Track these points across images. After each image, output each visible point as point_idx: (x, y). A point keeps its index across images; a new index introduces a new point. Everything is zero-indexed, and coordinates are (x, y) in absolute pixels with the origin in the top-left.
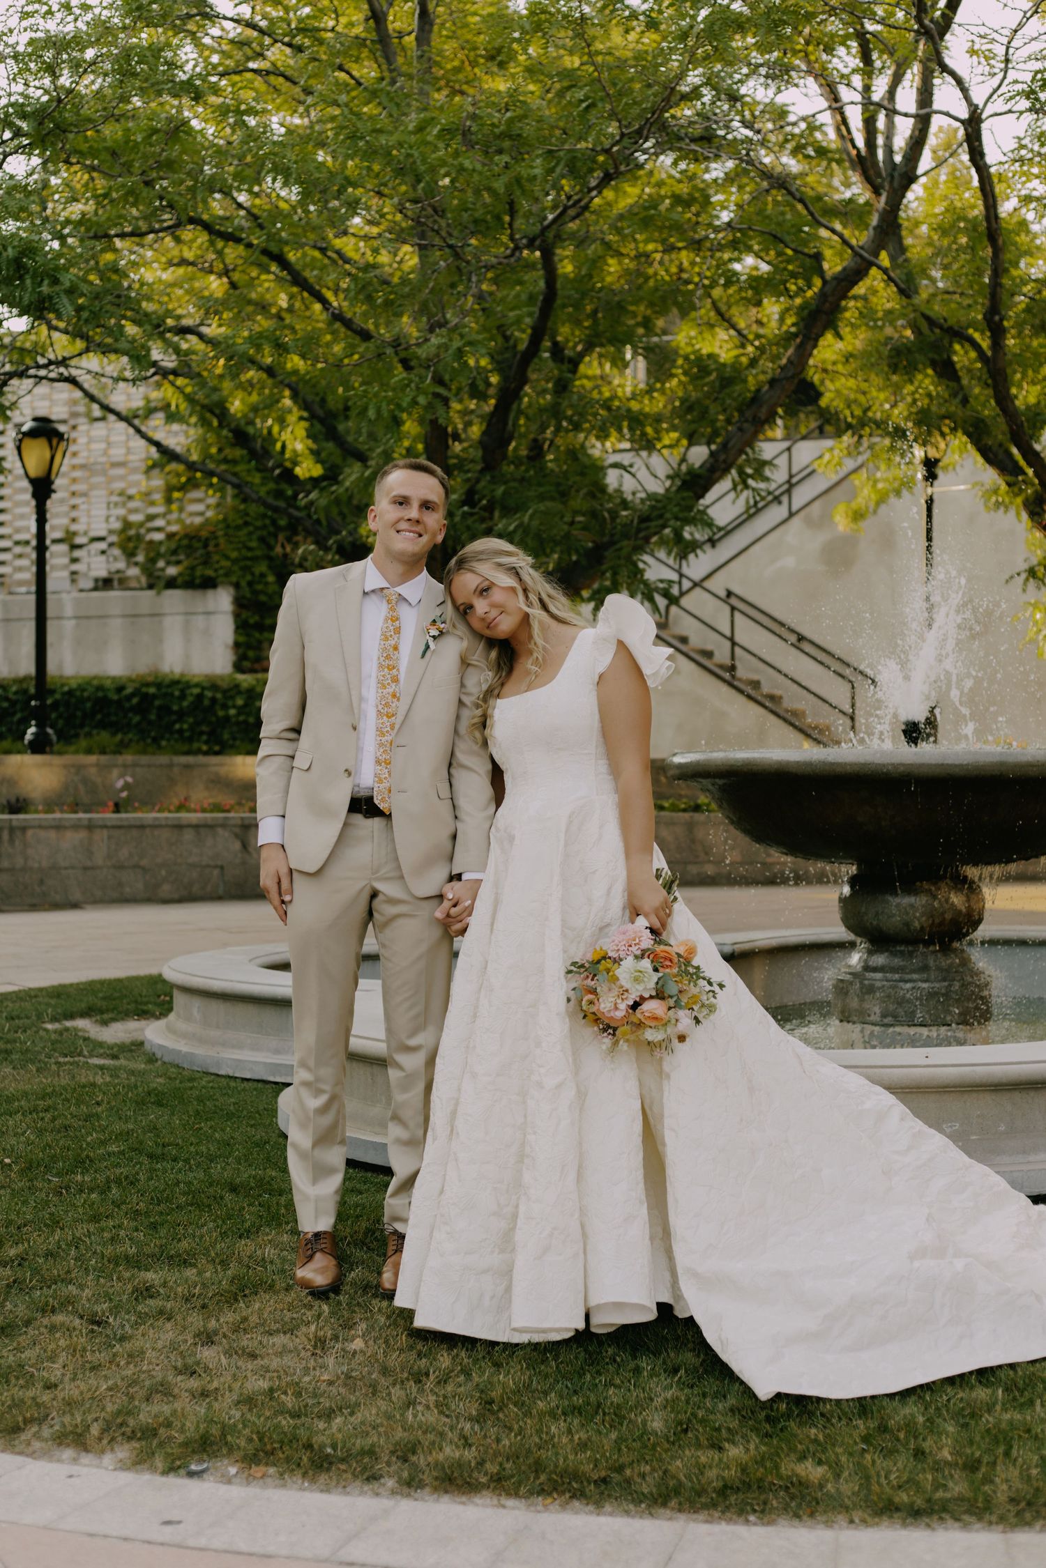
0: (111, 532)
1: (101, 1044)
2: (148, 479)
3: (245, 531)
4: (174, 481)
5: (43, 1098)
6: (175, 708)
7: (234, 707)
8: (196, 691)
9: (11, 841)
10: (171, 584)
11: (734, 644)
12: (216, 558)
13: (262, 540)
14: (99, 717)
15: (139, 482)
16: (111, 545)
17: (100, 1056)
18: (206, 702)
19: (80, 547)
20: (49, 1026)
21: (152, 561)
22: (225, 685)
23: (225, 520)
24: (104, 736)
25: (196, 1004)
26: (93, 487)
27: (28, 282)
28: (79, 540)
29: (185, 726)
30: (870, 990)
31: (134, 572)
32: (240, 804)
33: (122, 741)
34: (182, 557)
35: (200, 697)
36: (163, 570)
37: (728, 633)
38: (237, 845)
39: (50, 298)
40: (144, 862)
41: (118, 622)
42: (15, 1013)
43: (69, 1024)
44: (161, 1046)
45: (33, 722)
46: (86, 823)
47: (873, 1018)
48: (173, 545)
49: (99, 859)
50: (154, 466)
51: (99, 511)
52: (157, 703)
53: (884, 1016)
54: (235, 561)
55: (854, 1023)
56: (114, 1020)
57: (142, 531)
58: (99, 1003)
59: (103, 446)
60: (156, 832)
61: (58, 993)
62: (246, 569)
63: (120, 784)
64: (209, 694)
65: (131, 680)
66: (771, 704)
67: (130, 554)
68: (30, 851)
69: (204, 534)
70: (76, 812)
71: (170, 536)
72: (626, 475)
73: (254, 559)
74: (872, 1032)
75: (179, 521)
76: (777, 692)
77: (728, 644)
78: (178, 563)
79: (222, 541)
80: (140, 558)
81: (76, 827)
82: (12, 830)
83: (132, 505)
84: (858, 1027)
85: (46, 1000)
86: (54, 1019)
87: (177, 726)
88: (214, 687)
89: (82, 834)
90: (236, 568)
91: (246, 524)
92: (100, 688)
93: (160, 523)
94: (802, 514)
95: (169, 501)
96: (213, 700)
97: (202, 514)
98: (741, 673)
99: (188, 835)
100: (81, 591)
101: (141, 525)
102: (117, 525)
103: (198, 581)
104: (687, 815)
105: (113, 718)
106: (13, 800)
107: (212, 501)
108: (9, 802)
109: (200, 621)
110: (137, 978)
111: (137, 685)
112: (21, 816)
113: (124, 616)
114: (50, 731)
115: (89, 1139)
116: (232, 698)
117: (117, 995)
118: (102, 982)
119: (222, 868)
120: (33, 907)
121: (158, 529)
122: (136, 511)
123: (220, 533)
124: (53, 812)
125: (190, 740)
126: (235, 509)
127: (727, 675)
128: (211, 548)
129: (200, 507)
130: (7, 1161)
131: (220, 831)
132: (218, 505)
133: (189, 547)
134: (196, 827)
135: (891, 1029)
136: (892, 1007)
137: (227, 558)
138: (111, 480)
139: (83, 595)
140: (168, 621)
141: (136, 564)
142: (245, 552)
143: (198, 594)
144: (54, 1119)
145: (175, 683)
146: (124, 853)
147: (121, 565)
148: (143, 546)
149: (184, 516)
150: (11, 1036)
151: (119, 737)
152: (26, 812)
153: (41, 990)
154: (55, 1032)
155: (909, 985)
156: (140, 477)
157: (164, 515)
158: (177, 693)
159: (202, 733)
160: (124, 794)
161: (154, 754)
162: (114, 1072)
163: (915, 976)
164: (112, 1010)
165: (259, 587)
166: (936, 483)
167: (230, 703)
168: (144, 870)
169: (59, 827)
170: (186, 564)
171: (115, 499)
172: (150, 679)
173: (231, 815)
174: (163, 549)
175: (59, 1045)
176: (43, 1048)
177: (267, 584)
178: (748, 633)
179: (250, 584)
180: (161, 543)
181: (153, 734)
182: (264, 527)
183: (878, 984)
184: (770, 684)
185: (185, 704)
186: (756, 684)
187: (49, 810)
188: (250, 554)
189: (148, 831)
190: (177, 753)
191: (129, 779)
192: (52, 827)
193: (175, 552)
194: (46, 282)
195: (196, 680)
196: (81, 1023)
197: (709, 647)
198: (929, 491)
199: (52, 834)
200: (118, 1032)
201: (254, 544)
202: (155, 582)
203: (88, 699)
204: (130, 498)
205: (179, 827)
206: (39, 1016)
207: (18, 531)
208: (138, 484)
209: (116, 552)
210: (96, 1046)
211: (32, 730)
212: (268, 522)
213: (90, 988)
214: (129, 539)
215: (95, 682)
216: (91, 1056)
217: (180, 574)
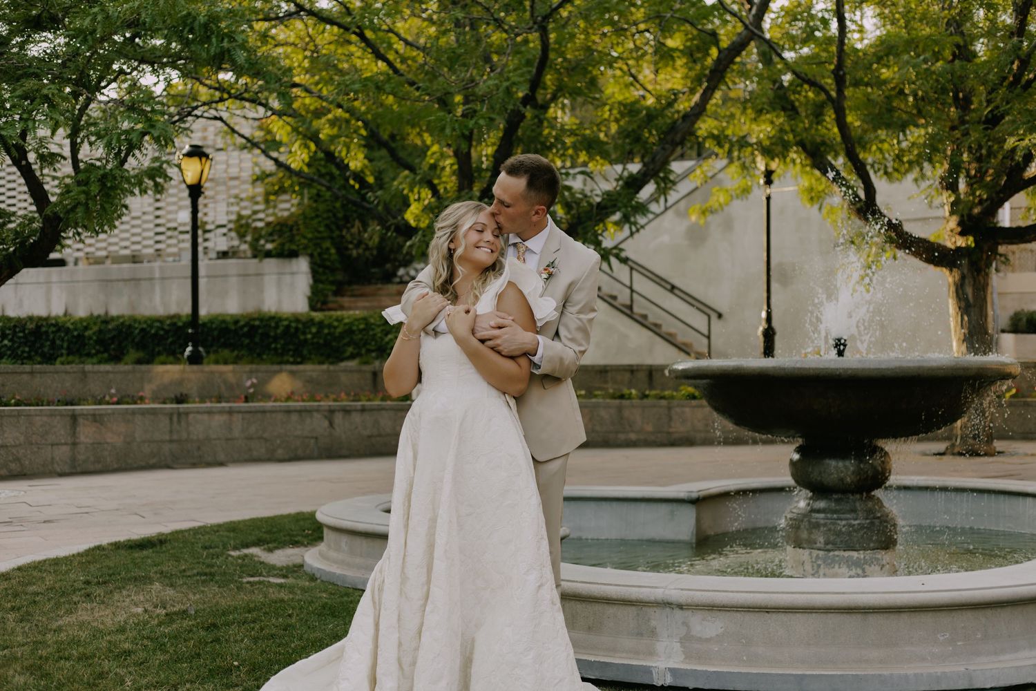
0: (230, 221)
1: (273, 567)
2: (254, 187)
3: (316, 221)
4: (270, 189)
5: (249, 612)
6: (272, 334)
7: (310, 333)
8: (286, 323)
9: (179, 422)
10: (268, 254)
11: (632, 291)
12: (297, 238)
13: (327, 226)
14: (222, 340)
15: (247, 190)
16: (230, 230)
17: (274, 576)
18: (292, 330)
19: (209, 231)
20: (232, 553)
21: (257, 240)
22: (304, 319)
23: (303, 214)
24: (226, 353)
25: (344, 540)
26: (217, 193)
27: (214, 40)
28: (208, 227)
29: (279, 346)
30: (817, 526)
31: (244, 247)
32: (327, 396)
33: (237, 356)
34: (276, 237)
35: (288, 327)
36: (263, 246)
37: (628, 283)
38: (326, 423)
39: (229, 51)
40: (266, 435)
41: (234, 280)
42: (207, 544)
43: (246, 551)
44: (319, 569)
45: (190, 344)
46: (227, 409)
47: (818, 545)
48: (270, 230)
49: (236, 433)
50: (257, 179)
51: (222, 208)
52: (260, 331)
53: (827, 543)
54: (310, 240)
55: (804, 548)
56: (277, 548)
57: (250, 221)
58: (265, 536)
59: (224, 166)
60: (274, 415)
61: (232, 527)
62: (317, 245)
63: (249, 383)
64: (293, 325)
65: (242, 315)
66: (655, 329)
67: (242, 236)
68: (191, 428)
69: (290, 223)
70: (220, 402)
71: (268, 224)
72: (588, 179)
73: (323, 239)
74: (817, 556)
75: (274, 214)
76: (659, 322)
77: (628, 291)
78: (273, 241)
79: (301, 227)
80: (249, 238)
81: (221, 412)
82: (179, 414)
83: (243, 204)
84: (807, 552)
85: (225, 533)
86: (235, 548)
87: (273, 346)
88: (297, 320)
89: (225, 417)
90: (310, 244)
91: (317, 216)
92: (224, 321)
93: (261, 216)
94: (674, 208)
95: (267, 201)
96: (297, 329)
97: (288, 210)
98: (636, 309)
99: (294, 417)
100: (210, 259)
101: (249, 217)
102: (234, 217)
103: (286, 253)
104: (617, 402)
105: (232, 341)
106: (179, 396)
107: (295, 201)
108: (176, 397)
109: (287, 278)
110: (282, 517)
111: (247, 320)
112: (185, 406)
113: (239, 275)
114: (201, 349)
115: (293, 645)
116: (309, 327)
117: (275, 530)
118: (261, 520)
119: (316, 438)
120: (194, 466)
121: (261, 220)
122: (245, 208)
123: (300, 222)
124: (205, 402)
125: (282, 355)
126: (309, 206)
127: (628, 311)
128: (295, 232)
129: (287, 206)
130: (236, 663)
131: (315, 414)
132: (299, 204)
133: (280, 230)
134: (300, 411)
135: (832, 553)
136: (832, 538)
137: (304, 237)
138: (229, 188)
139: (212, 262)
140: (267, 278)
141: (245, 242)
142: (316, 234)
143: (286, 261)
144: (262, 629)
145: (272, 318)
146: (253, 429)
147: (236, 243)
148: (250, 230)
149: (276, 211)
150: (208, 561)
151: (236, 353)
152: (187, 403)
153: (219, 526)
154: (239, 557)
155: (844, 522)
156: (248, 187)
157: (263, 211)
158: (273, 324)
159: (290, 350)
160: (251, 390)
161: (258, 364)
162: (291, 589)
163: (848, 516)
164: (275, 541)
165: (326, 256)
166: (772, 186)
167: (308, 331)
168: (266, 440)
169: (210, 412)
170: (279, 241)
171: (232, 200)
172: (256, 316)
173: (322, 403)
174: (263, 233)
175: (245, 569)
176: (235, 570)
177: (330, 254)
178: (641, 284)
179: (320, 255)
180: (262, 228)
181: (258, 351)
182: (328, 218)
183: (822, 522)
184: (654, 316)
185: (279, 331)
186: (645, 317)
187: (202, 401)
188: (319, 235)
189: (268, 414)
190: (273, 363)
191: (255, 381)
192: (205, 412)
193: (271, 234)
194: (226, 40)
195: (285, 316)
196: (254, 551)
197: (614, 293)
198: (768, 191)
199: (206, 417)
200: (282, 557)
201: (322, 229)
202: (259, 254)
203: (216, 329)
204: (242, 200)
205: (288, 411)
206: (225, 547)
207: (169, 221)
208: (246, 190)
209: (233, 234)
210: (272, 569)
211: (189, 349)
212: (330, 214)
213: (255, 524)
214: (242, 226)
215: (220, 318)
216: (269, 576)
217: (275, 248)
